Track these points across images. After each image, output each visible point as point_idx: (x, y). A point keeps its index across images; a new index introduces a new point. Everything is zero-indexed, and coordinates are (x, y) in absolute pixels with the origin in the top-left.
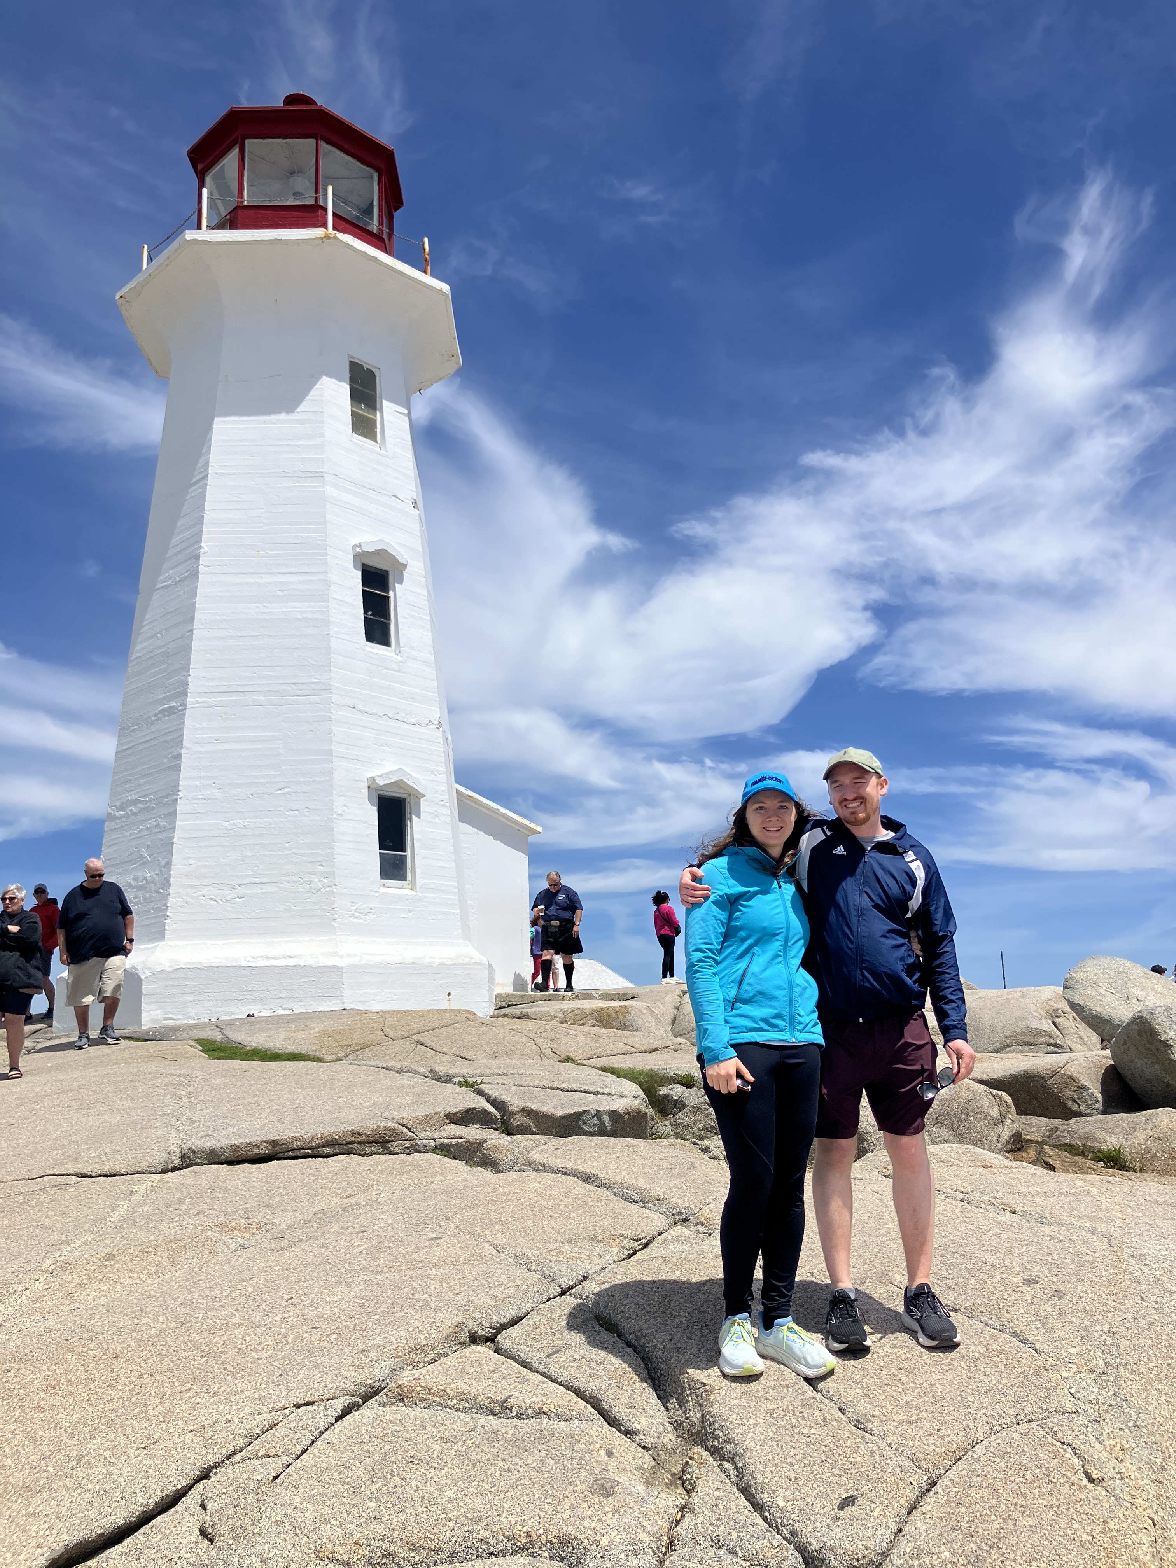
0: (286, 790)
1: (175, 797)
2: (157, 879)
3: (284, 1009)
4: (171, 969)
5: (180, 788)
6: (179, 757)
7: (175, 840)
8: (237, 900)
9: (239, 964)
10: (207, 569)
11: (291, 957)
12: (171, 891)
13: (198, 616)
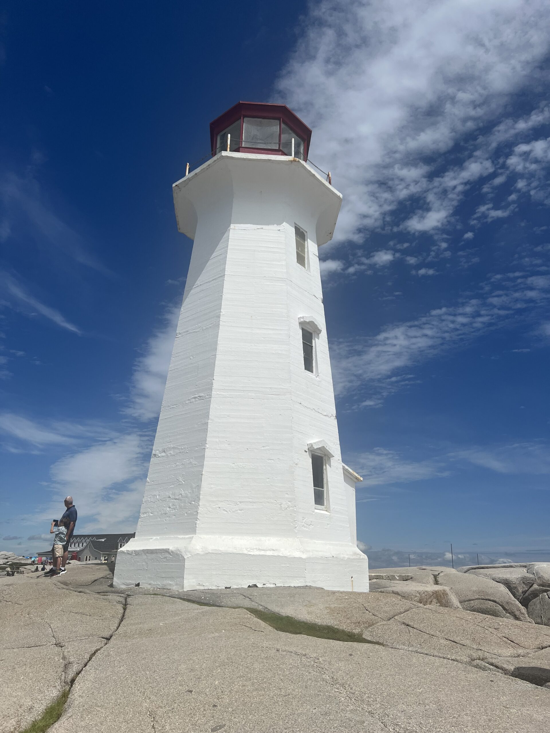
0: (267, 448)
1: (204, 447)
2: (189, 495)
3: (270, 583)
4: (202, 553)
5: (207, 442)
6: (207, 424)
7: (203, 473)
8: (239, 511)
9: (243, 552)
10: (224, 323)
11: (273, 550)
12: (200, 504)
13: (220, 348)
